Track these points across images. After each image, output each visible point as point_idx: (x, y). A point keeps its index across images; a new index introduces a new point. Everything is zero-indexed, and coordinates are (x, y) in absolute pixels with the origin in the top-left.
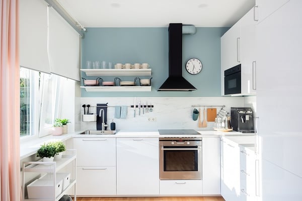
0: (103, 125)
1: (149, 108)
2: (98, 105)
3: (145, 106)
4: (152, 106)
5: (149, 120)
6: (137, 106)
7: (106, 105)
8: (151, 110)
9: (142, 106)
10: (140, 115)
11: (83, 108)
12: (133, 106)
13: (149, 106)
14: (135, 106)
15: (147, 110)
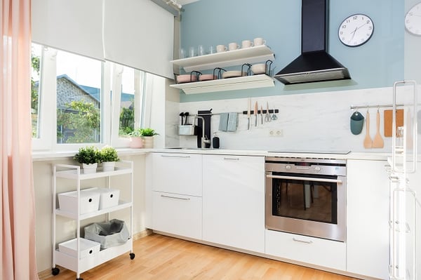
0: (203, 140)
1: (272, 115)
2: (199, 112)
3: (265, 112)
4: (277, 111)
5: (271, 133)
6: (252, 112)
7: (209, 112)
8: (275, 117)
9: (259, 112)
10: (256, 125)
11: (181, 117)
12: (245, 113)
13: (271, 111)
14: (249, 112)
15: (268, 117)
